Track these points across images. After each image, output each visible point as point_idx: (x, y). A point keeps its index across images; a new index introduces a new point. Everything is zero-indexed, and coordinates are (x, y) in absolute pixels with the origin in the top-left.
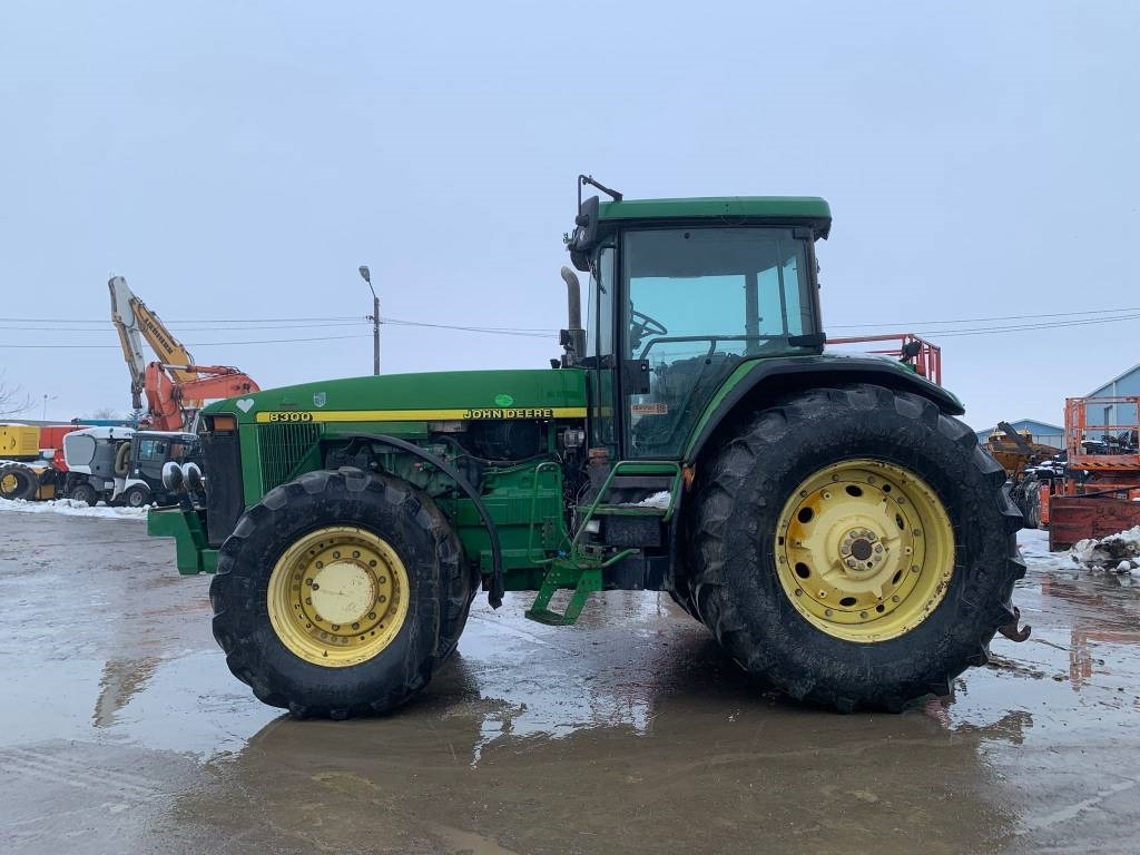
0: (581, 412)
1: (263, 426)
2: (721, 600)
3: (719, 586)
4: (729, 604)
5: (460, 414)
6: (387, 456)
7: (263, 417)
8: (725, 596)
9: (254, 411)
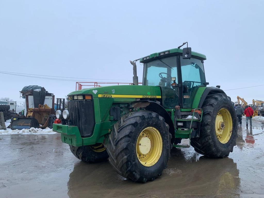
0: (160, 97)
1: (99, 98)
2: (209, 138)
3: (210, 135)
4: (211, 139)
5: (141, 97)
6: (123, 108)
7: (100, 96)
8: (210, 137)
9: (98, 94)
